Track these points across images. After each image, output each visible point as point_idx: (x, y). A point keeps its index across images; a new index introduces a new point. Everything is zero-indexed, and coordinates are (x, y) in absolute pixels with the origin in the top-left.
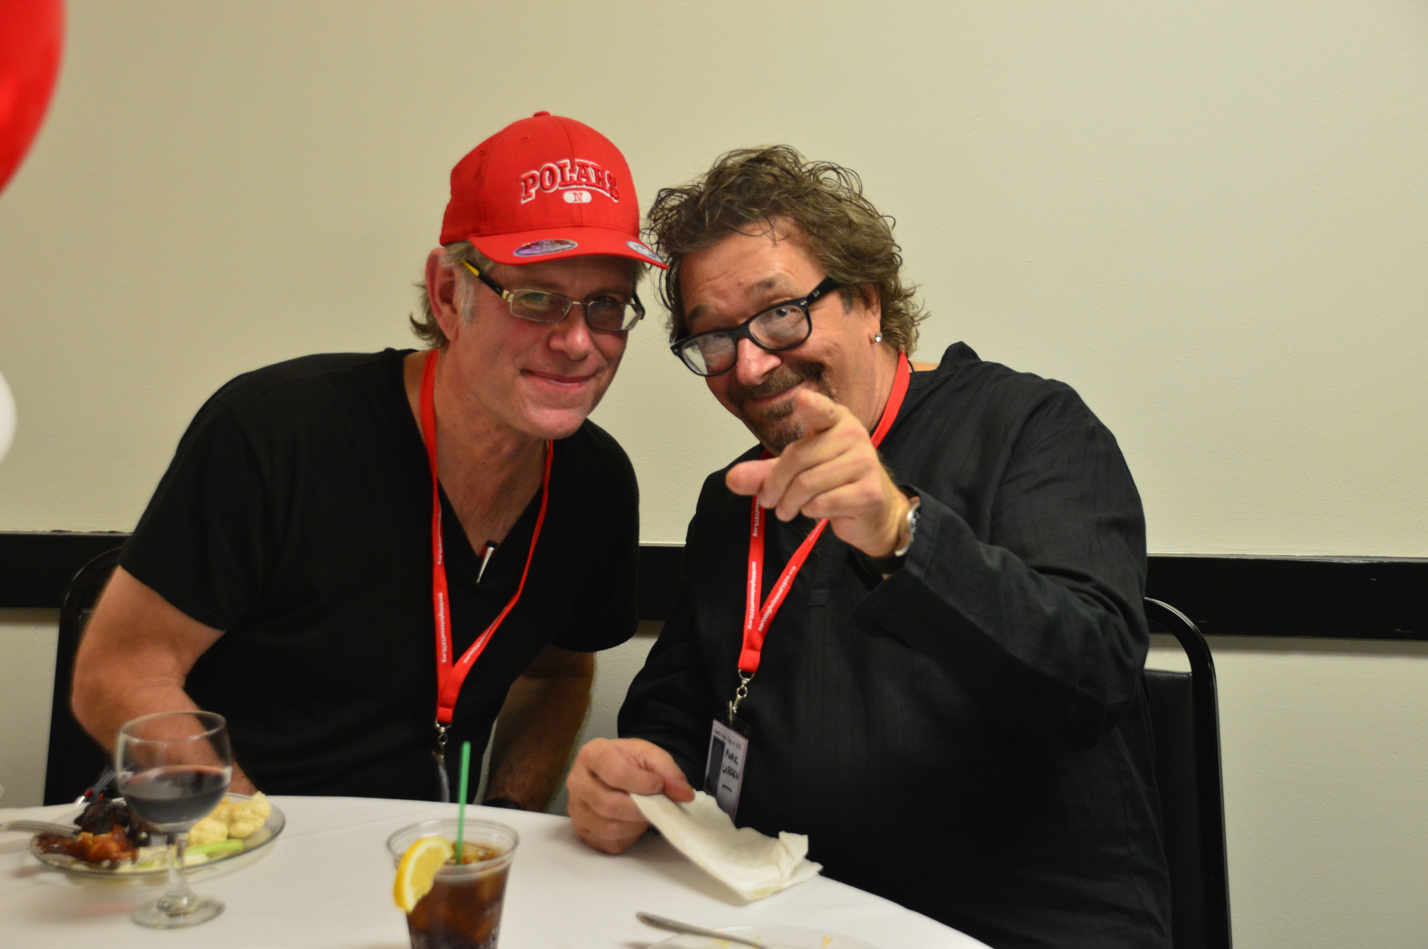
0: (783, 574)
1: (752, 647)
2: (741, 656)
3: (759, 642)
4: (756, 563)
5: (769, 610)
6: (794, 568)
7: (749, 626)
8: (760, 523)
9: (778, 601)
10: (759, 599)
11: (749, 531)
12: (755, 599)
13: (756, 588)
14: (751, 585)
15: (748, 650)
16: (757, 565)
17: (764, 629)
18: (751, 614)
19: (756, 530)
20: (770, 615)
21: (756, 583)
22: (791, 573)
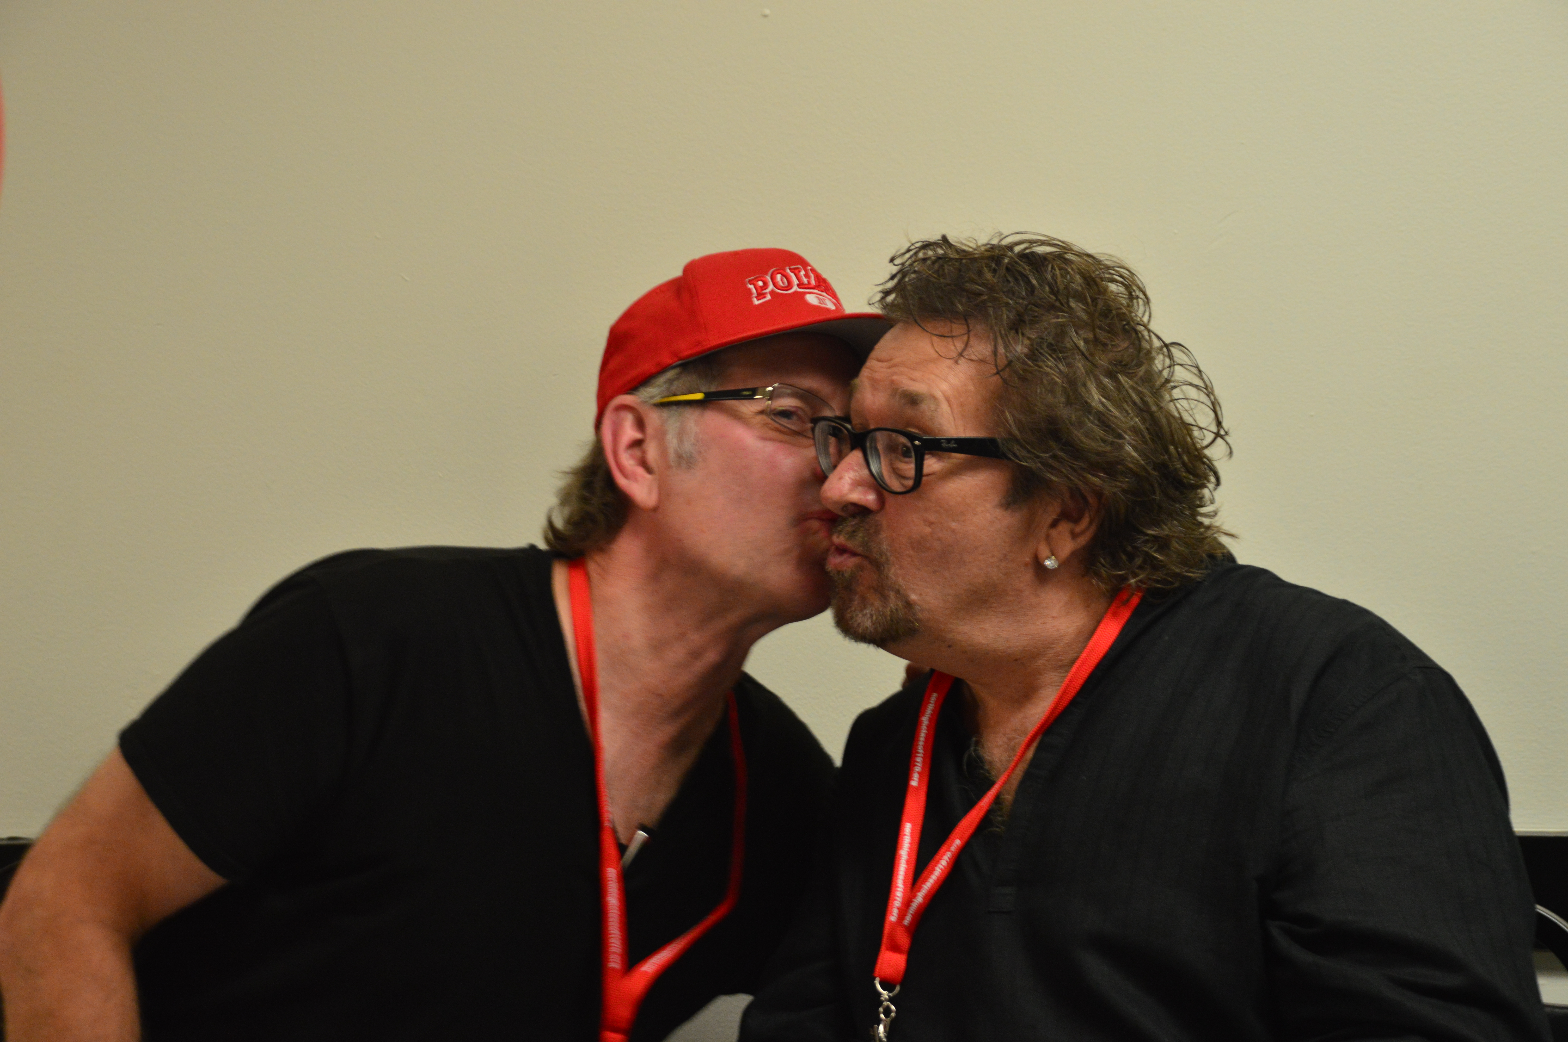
0: (944, 848)
1: (895, 948)
2: (880, 961)
3: (904, 940)
4: (912, 825)
5: (919, 898)
6: (958, 842)
7: (893, 917)
8: (923, 768)
9: (933, 887)
10: (910, 880)
11: (907, 777)
12: (905, 877)
13: (908, 862)
14: (900, 856)
15: (888, 952)
16: (912, 830)
17: (911, 923)
18: (896, 900)
19: (916, 776)
20: (920, 905)
21: (909, 854)
22: (953, 848)
